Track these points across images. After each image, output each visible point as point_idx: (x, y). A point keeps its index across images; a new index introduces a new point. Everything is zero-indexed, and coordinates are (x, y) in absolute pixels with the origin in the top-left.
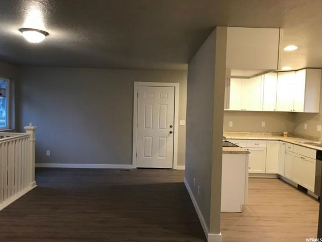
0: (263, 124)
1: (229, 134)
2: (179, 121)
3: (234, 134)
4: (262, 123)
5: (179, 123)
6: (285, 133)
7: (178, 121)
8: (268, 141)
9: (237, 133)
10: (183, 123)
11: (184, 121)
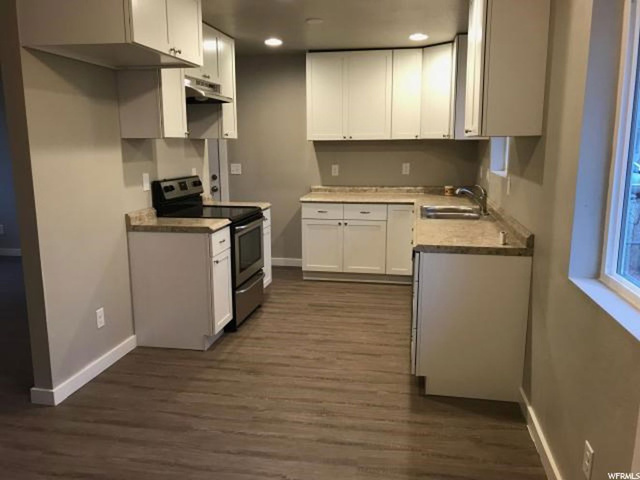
0: (406, 168)
1: (330, 191)
2: (229, 167)
3: (341, 191)
4: (404, 165)
5: (230, 170)
6: (447, 187)
7: (226, 165)
8: (390, 206)
9: (348, 189)
10: (237, 169)
11: (240, 165)
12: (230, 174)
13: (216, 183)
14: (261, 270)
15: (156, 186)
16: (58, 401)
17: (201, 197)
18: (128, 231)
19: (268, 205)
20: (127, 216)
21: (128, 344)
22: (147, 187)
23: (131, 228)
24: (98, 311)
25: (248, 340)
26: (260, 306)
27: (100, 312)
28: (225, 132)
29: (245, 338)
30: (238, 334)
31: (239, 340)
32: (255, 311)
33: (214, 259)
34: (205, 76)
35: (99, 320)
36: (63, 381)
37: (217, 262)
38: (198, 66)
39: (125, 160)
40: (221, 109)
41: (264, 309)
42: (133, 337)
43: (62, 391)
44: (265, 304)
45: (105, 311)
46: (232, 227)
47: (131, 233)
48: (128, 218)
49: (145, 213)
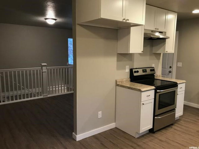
5: (177, 65)
7: (176, 63)
10: (180, 64)
11: (181, 63)
12: (177, 67)
13: (170, 70)
14: (174, 109)
15: (131, 70)
16: (78, 139)
17: (154, 75)
18: (116, 86)
19: (184, 81)
20: (116, 80)
21: (112, 125)
22: (128, 70)
23: (117, 85)
24: (99, 112)
25: (156, 140)
26: (172, 124)
27: (100, 113)
28: (166, 51)
29: (156, 138)
30: (154, 135)
31: (152, 138)
32: (168, 126)
33: (142, 103)
34: (156, 29)
35: (99, 115)
36: (81, 133)
37: (143, 104)
38: (143, 25)
39: (117, 61)
40: (165, 41)
41: (173, 127)
42: (114, 123)
43: (79, 137)
44: (176, 124)
45: (102, 113)
46: (156, 90)
47: (117, 87)
48: (116, 81)
49: (125, 80)
